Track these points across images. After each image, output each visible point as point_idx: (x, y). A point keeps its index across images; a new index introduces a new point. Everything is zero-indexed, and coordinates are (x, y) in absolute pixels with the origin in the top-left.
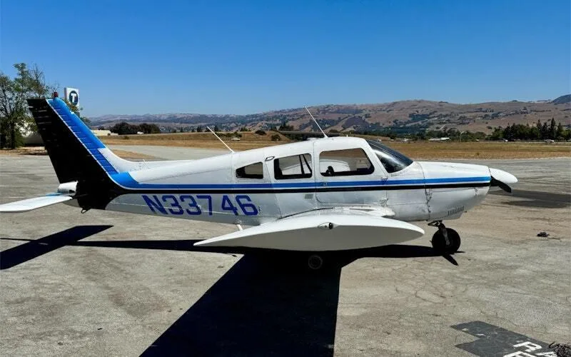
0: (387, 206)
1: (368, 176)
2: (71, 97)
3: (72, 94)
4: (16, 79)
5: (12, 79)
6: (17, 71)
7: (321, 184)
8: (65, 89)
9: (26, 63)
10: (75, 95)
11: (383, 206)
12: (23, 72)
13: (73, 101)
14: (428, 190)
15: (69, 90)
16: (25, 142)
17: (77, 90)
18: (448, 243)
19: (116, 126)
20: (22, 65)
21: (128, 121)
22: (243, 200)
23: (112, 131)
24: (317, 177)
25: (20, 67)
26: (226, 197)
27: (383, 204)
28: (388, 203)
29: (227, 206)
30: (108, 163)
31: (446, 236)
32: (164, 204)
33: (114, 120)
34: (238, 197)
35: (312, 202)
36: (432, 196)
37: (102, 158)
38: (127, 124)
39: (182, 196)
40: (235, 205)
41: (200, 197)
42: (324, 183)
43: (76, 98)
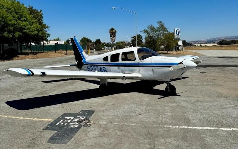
0: (140, 73)
1: (134, 61)
2: (177, 32)
3: (177, 31)
4: (157, 27)
5: (155, 27)
6: (158, 24)
7: (122, 64)
8: (175, 29)
9: (161, 21)
10: (179, 31)
12: (160, 24)
13: (177, 33)
14: (152, 68)
15: (176, 29)
16: (161, 49)
17: (179, 29)
18: (169, 91)
19: (220, 42)
20: (160, 21)
21: (227, 39)
22: (104, 68)
23: (218, 44)
24: (121, 61)
25: (159, 22)
26: (101, 67)
27: (139, 72)
28: (140, 72)
29: (101, 70)
30: (83, 56)
31: (168, 87)
32: (90, 69)
33: (222, 39)
34: (103, 67)
35: (119, 70)
36: (154, 70)
37: (82, 55)
38: (225, 40)
39: (93, 67)
40: (103, 70)
41: (96, 67)
42: (122, 63)
43: (179, 32)
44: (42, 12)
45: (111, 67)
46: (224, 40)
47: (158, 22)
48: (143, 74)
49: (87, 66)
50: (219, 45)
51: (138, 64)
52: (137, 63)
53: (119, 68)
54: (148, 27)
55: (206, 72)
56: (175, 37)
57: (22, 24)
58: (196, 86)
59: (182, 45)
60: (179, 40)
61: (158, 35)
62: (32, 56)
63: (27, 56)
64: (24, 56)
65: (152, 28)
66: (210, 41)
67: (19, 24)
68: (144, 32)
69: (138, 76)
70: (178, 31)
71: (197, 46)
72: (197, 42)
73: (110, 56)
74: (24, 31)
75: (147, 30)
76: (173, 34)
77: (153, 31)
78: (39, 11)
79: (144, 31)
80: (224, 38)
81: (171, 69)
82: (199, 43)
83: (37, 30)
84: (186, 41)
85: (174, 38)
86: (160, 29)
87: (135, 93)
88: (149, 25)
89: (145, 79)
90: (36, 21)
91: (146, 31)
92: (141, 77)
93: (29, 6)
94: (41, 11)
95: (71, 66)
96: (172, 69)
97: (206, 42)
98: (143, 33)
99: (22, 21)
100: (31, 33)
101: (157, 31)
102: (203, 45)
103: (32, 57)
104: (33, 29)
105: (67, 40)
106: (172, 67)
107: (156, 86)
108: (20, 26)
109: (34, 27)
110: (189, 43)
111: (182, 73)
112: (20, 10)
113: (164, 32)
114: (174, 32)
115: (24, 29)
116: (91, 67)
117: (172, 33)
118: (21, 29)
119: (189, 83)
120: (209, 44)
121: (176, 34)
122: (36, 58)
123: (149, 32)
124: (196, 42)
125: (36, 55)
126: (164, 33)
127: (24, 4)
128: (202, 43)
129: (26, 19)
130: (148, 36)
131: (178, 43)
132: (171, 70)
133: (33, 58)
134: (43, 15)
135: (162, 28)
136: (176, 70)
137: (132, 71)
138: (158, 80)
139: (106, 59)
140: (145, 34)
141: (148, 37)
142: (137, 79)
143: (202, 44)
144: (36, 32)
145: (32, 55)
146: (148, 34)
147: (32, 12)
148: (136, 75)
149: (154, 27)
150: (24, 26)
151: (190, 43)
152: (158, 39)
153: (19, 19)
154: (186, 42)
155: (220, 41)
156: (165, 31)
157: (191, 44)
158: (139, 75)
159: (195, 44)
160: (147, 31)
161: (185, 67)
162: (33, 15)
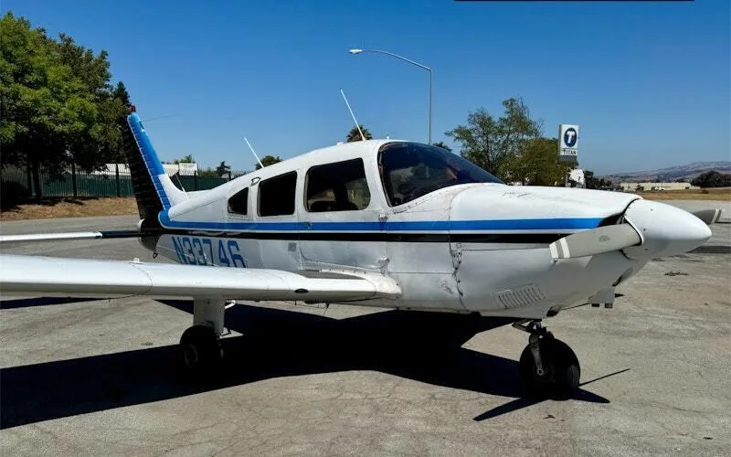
0: (389, 273)
1: (361, 212)
2: (566, 137)
3: (569, 133)
4: (501, 119)
5: (495, 119)
6: (505, 109)
8: (560, 126)
10: (573, 133)
11: (383, 273)
12: (512, 110)
13: (569, 142)
15: (565, 128)
17: (576, 128)
18: (540, 371)
19: (701, 178)
20: (512, 100)
21: (723, 169)
22: (233, 248)
23: (693, 184)
24: (301, 213)
25: (510, 103)
26: (220, 242)
27: (383, 269)
28: (390, 267)
29: (223, 257)
30: (164, 195)
31: (536, 354)
32: (184, 249)
33: (706, 169)
34: (230, 243)
35: (296, 258)
36: (462, 258)
37: (161, 188)
38: (717, 173)
39: (194, 240)
40: (229, 257)
41: (205, 241)
42: (308, 224)
43: (574, 138)
44: (108, 59)
45: (260, 242)
46: (711, 174)
47: (505, 103)
48: (405, 278)
49: (173, 239)
50: (698, 188)
51: (383, 224)
52: (376, 220)
53: (292, 248)
54: (472, 118)
55: (685, 271)
56: (562, 153)
57: (28, 95)
58: (662, 336)
59: (582, 181)
60: (573, 163)
61: (505, 146)
62: (67, 210)
63: (50, 208)
64: (40, 207)
65: (485, 123)
66: (668, 174)
67: (16, 97)
68: (457, 135)
69: (379, 289)
70: (571, 134)
71: (626, 189)
72: (628, 177)
73: (256, 187)
74: (36, 119)
75: (468, 127)
76: (556, 143)
77: (488, 133)
78: (96, 55)
79: (456, 131)
80: (712, 167)
81: (560, 249)
82: (635, 182)
83: (82, 118)
84: (592, 173)
85: (559, 157)
86: (510, 125)
87: (363, 373)
88: (473, 113)
89: (415, 306)
90: (84, 86)
91: (463, 134)
92: (397, 296)
93: (62, 37)
94: (104, 55)
95: (106, 235)
96: (567, 254)
97: (656, 177)
98: (452, 138)
99: (30, 85)
100: (59, 128)
101: (501, 132)
102: (648, 186)
103: (68, 213)
104: (66, 115)
105: (219, 165)
106: (563, 241)
107: (478, 335)
108: (19, 103)
109: (72, 108)
110: (602, 180)
111: (620, 280)
112: (24, 45)
113: (525, 137)
114: (557, 137)
115: (35, 114)
116: (187, 243)
117: (550, 142)
118: (23, 114)
119: (630, 320)
120: (664, 184)
121: (563, 145)
122: (79, 216)
123: (474, 135)
124: (625, 177)
125: (81, 204)
126: (523, 140)
127: (43, 30)
128: (644, 182)
129: (40, 78)
130: (469, 148)
131: (569, 175)
132: (561, 256)
133: (71, 216)
134: (108, 70)
135: (518, 120)
136: (589, 258)
137: (354, 262)
138: (483, 314)
139: (238, 202)
140: (460, 143)
141: (472, 154)
142: (378, 302)
143: (642, 185)
144: (80, 126)
145: (67, 204)
146: (471, 141)
147: (70, 55)
148: (370, 282)
149: (490, 119)
150: (36, 102)
151: (606, 181)
152: (502, 159)
153: (18, 77)
154: (595, 175)
155: (699, 175)
156: (529, 134)
157: (609, 184)
158: (385, 285)
159: (622, 185)
160: (469, 132)
161: (639, 244)
162: (72, 66)
